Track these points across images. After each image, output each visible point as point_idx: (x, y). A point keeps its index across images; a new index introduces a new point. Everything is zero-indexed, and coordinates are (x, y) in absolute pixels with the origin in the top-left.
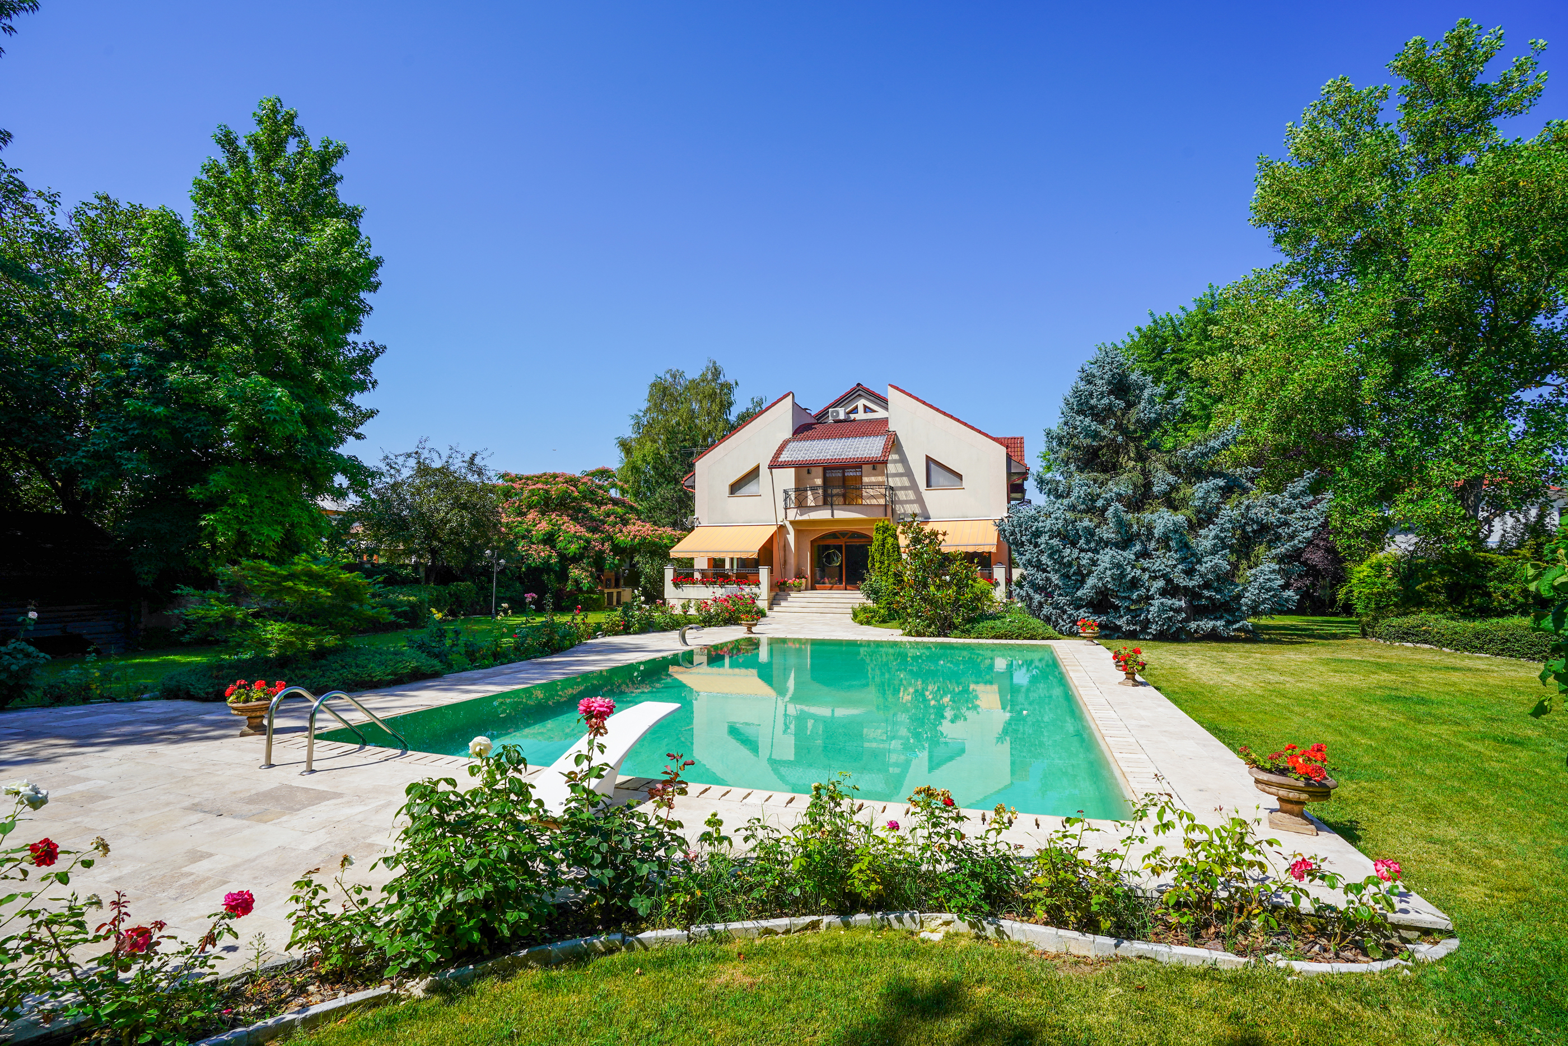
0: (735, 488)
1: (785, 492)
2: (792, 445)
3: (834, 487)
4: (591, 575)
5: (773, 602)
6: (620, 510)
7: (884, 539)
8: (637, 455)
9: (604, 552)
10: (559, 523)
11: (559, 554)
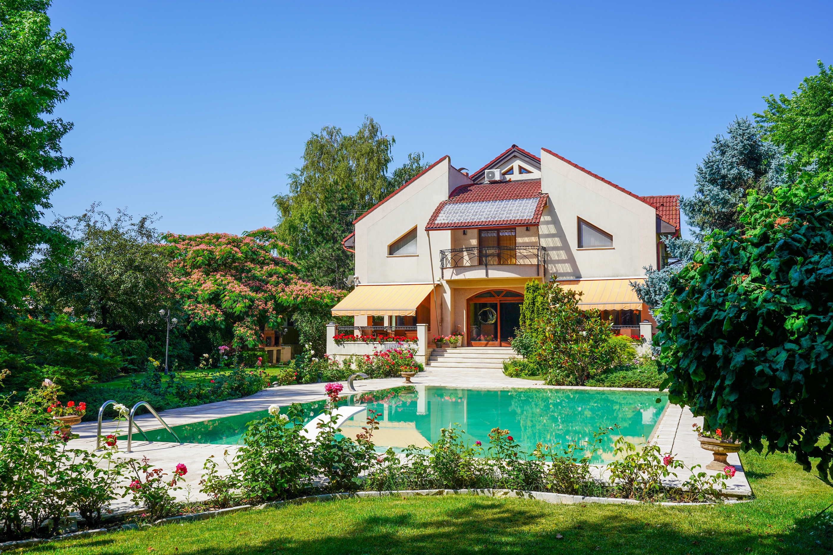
0: (393, 249)
1: (442, 252)
2: (448, 208)
3: (489, 247)
4: (255, 333)
5: (431, 358)
6: (282, 270)
7: (534, 299)
8: (294, 214)
9: (267, 311)
10: (224, 283)
11: (225, 313)
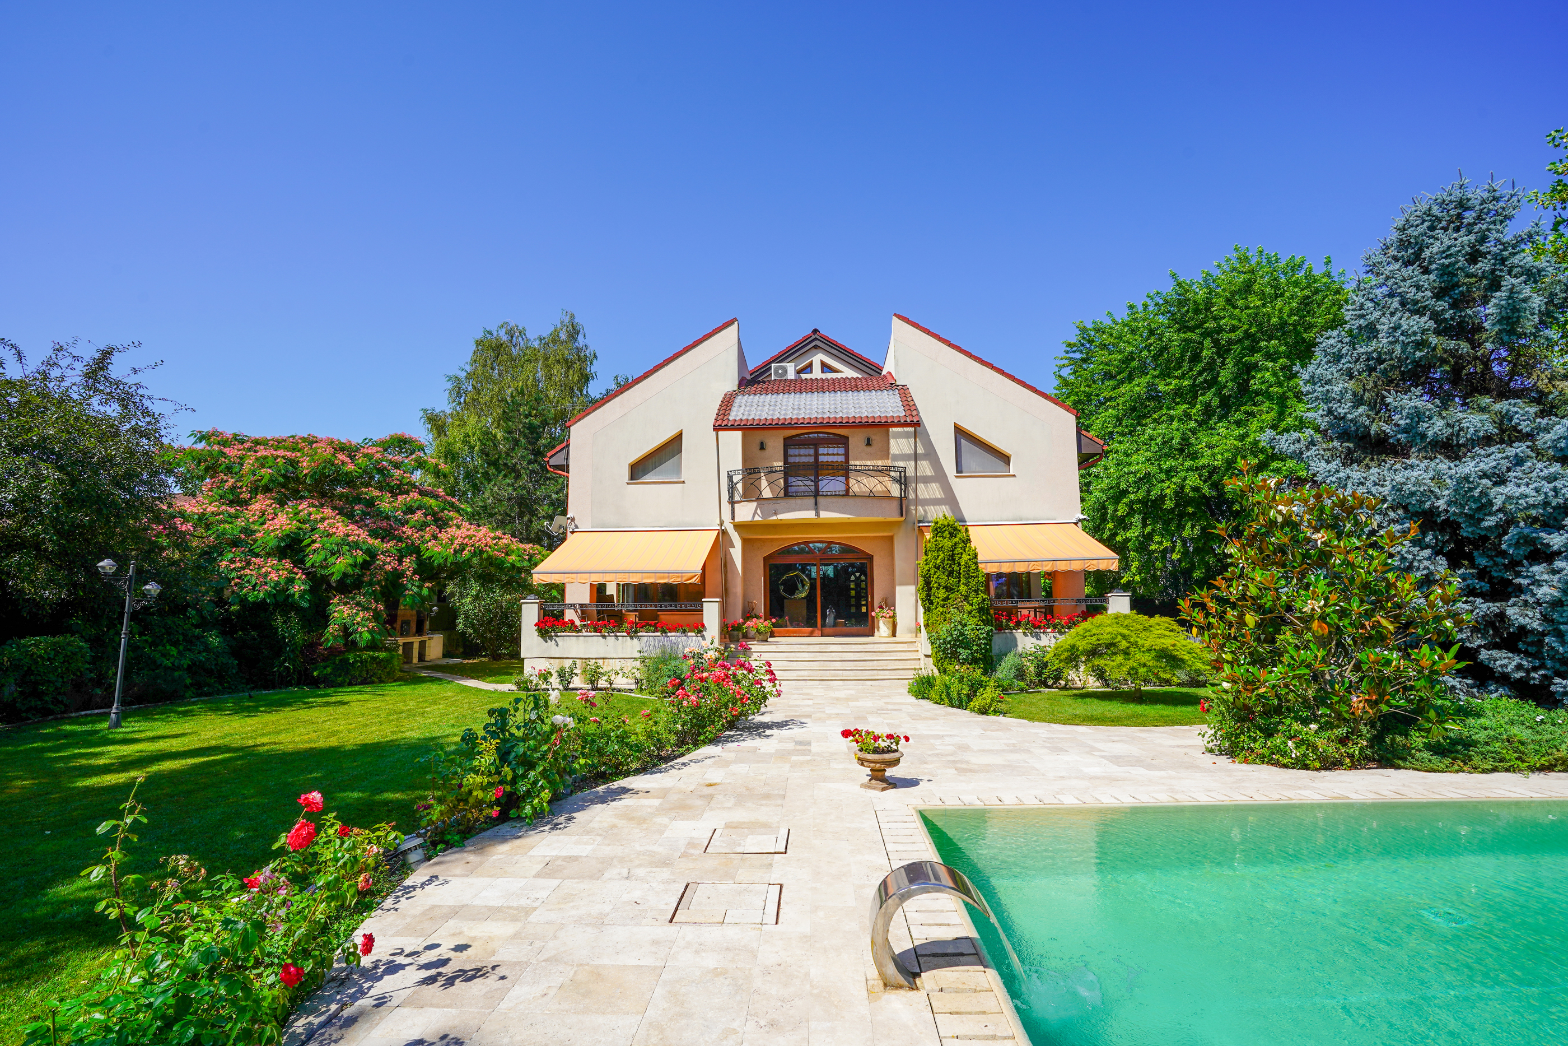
0: (638, 470)
1: (729, 475)
4: (376, 617)
6: (433, 503)
9: (401, 575)
10: (313, 517)
11: (310, 575)
